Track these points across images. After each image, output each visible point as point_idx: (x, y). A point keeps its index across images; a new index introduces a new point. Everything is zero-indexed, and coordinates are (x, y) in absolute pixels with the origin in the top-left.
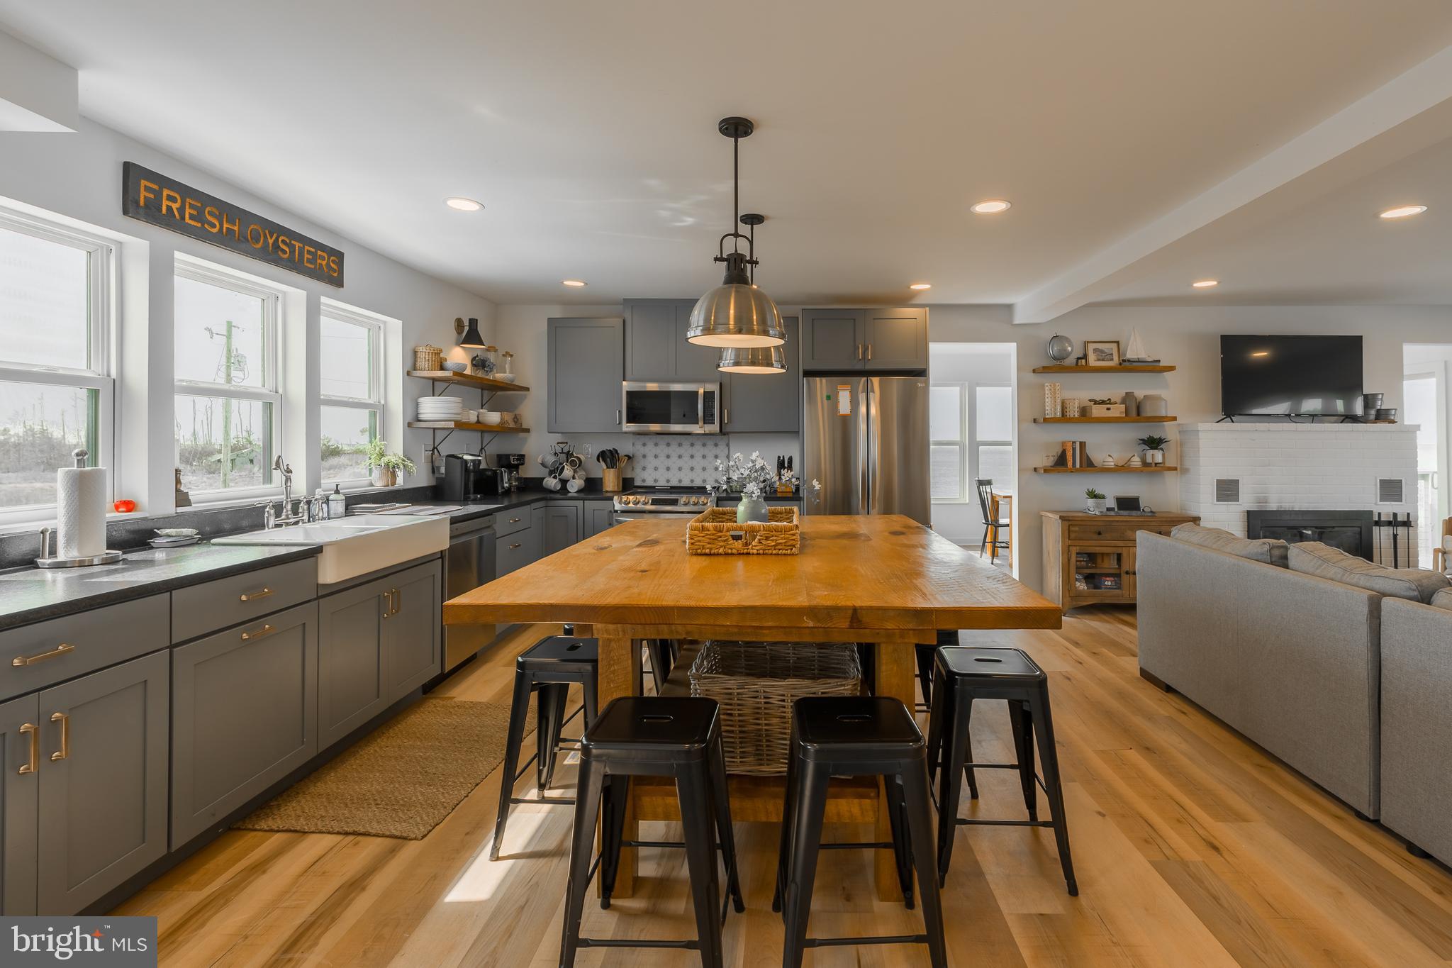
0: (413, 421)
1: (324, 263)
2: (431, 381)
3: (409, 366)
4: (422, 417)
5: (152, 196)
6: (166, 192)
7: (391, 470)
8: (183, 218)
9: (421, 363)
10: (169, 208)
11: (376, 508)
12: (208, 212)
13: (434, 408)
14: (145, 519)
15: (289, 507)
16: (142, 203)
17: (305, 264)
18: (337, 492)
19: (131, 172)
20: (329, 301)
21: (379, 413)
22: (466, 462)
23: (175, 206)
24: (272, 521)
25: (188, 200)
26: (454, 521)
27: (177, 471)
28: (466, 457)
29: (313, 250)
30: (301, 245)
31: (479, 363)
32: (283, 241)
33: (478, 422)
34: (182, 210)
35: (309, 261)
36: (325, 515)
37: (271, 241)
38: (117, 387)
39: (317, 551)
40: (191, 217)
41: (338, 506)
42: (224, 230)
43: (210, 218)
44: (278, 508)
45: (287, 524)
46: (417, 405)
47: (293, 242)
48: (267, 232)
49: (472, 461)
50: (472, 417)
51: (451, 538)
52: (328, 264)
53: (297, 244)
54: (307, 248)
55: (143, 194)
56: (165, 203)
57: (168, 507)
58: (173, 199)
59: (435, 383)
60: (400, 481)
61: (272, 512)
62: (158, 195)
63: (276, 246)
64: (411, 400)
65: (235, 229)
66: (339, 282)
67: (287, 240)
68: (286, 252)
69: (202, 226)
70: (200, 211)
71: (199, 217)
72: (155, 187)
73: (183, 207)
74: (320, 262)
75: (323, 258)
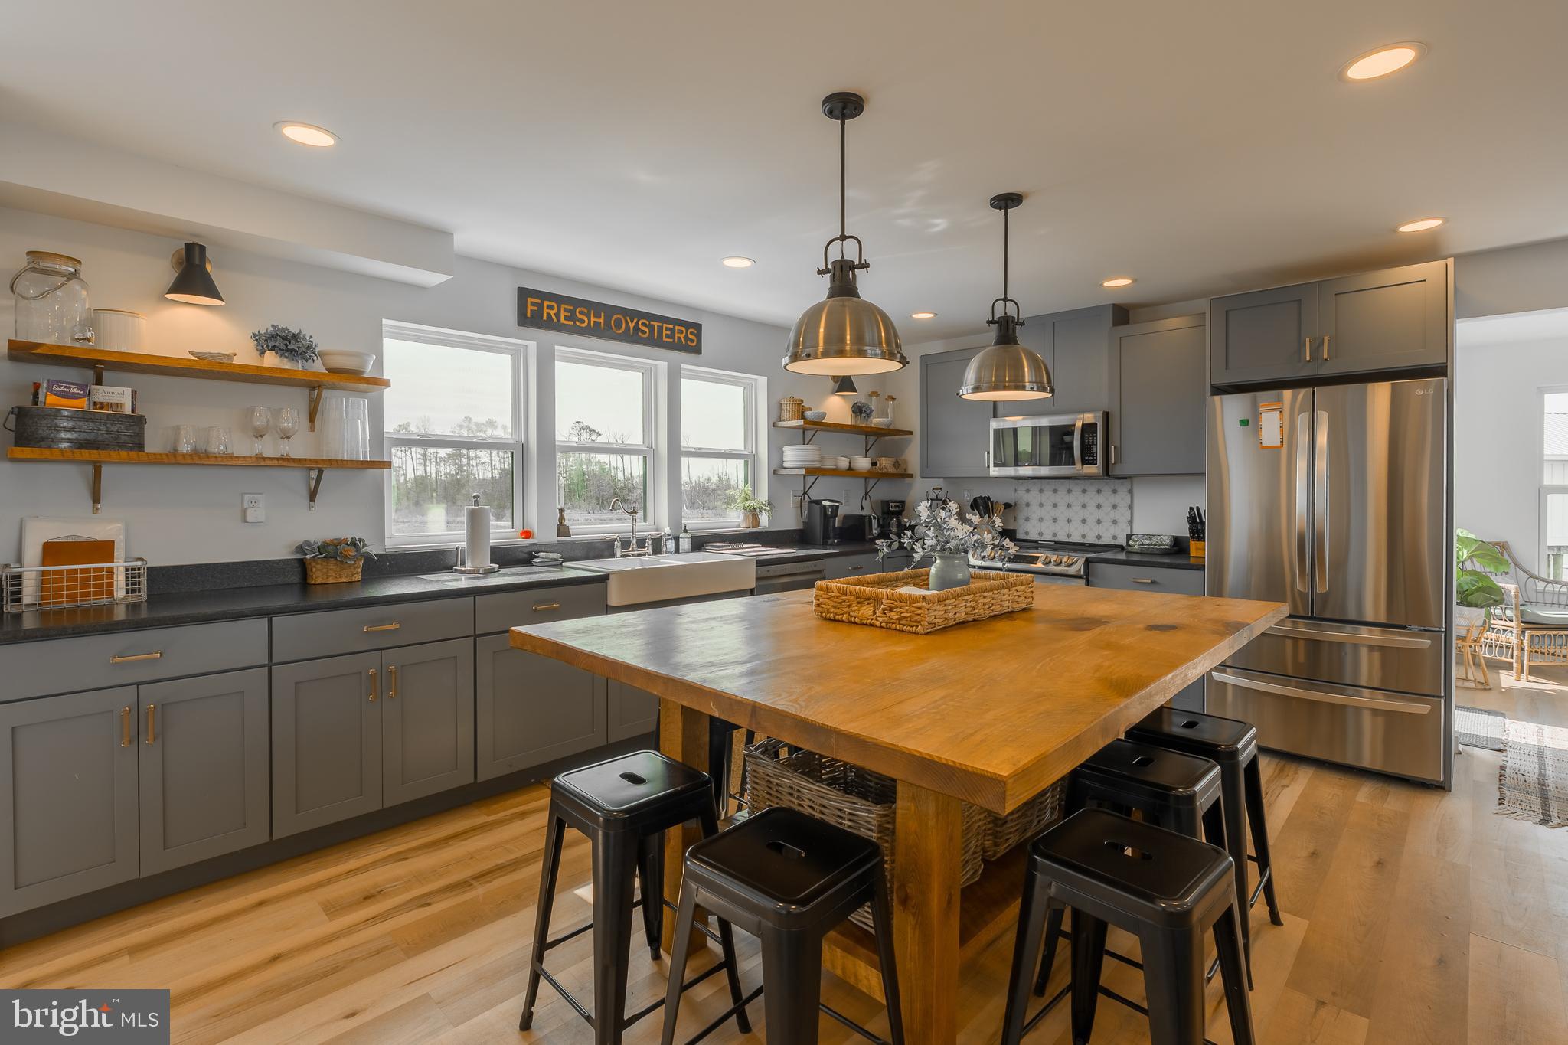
0: (777, 471)
1: (682, 336)
2: (802, 431)
3: (774, 418)
4: (786, 464)
5: (536, 308)
6: (546, 303)
7: (753, 514)
8: (559, 319)
9: (785, 415)
10: (549, 315)
11: (724, 546)
12: (579, 312)
13: (794, 456)
14: (535, 544)
15: (635, 541)
16: (529, 315)
17: (664, 339)
18: (685, 531)
19: (523, 293)
20: (688, 366)
21: (750, 460)
22: (825, 506)
23: (552, 312)
24: (619, 552)
25: (563, 306)
26: (760, 563)
27: (561, 511)
28: (824, 503)
29: (671, 326)
30: (660, 324)
31: (858, 410)
32: (643, 324)
33: (850, 469)
34: (558, 315)
35: (667, 336)
36: (673, 550)
37: (632, 326)
38: (524, 448)
39: (604, 579)
40: (566, 318)
41: (685, 544)
42: (592, 322)
43: (581, 317)
44: (626, 543)
45: (633, 555)
46: (782, 453)
47: (652, 323)
48: (628, 318)
49: (830, 506)
50: (843, 463)
51: (758, 579)
52: (686, 336)
53: (656, 324)
54: (665, 325)
55: (529, 308)
56: (545, 311)
57: (552, 537)
58: (550, 307)
59: (806, 432)
60: (763, 523)
61: (619, 544)
62: (540, 306)
63: (637, 329)
64: (776, 450)
65: (602, 320)
66: (697, 350)
67: (648, 323)
68: (646, 332)
69: (575, 323)
70: (573, 312)
71: (572, 317)
72: (539, 301)
73: (559, 310)
74: (679, 335)
75: (682, 332)
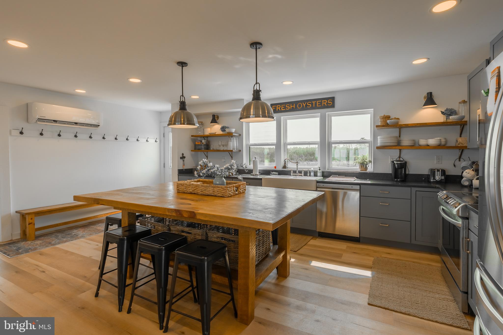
5: (275, 108)
10: (278, 109)
12: (287, 106)
15: (297, 171)
20: (329, 113)
23: (279, 108)
25: (282, 105)
29: (320, 101)
30: (316, 102)
32: (309, 103)
34: (281, 108)
35: (319, 105)
37: (304, 105)
39: (261, 179)
40: (283, 108)
42: (291, 108)
47: (312, 102)
48: (303, 103)
52: (328, 103)
53: (314, 102)
54: (318, 102)
58: (278, 107)
60: (370, 169)
63: (306, 105)
65: (294, 106)
66: (333, 106)
67: (311, 103)
68: (310, 106)
69: (286, 109)
70: (285, 107)
71: (285, 108)
72: (275, 106)
73: (281, 107)
75: (325, 102)
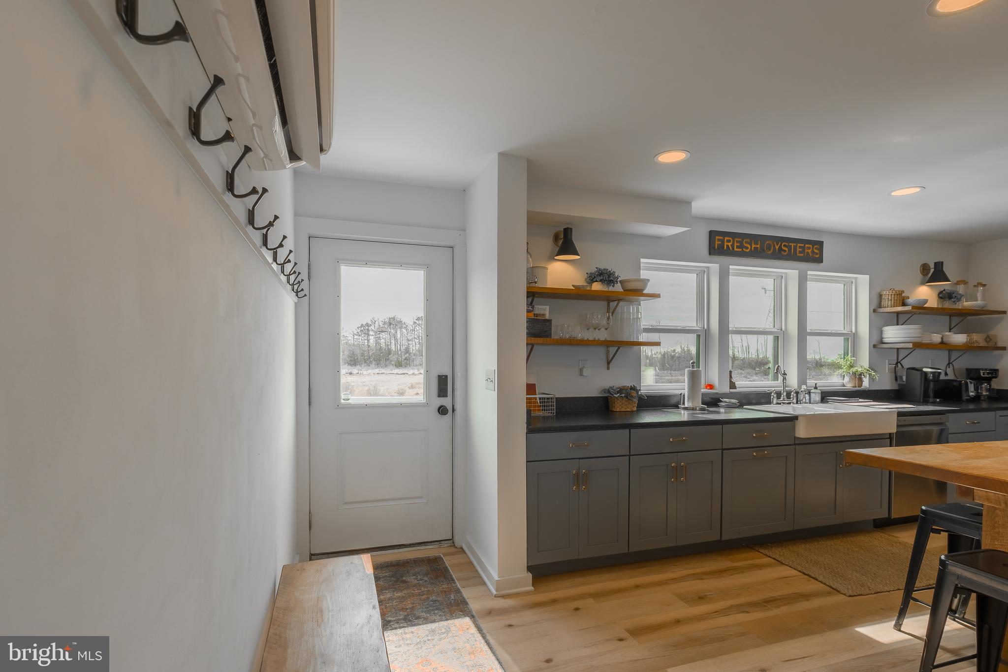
0: (878, 345)
1: (810, 251)
2: (896, 315)
3: (874, 306)
4: (885, 340)
5: (720, 243)
6: (726, 239)
7: (859, 377)
8: (733, 249)
9: (885, 302)
10: (728, 246)
11: (844, 400)
12: (745, 242)
13: (893, 334)
14: (717, 393)
15: (785, 394)
16: (716, 247)
17: (798, 255)
18: (816, 388)
19: (712, 234)
20: (813, 272)
21: (851, 340)
22: (926, 373)
23: (730, 244)
24: (775, 401)
25: (736, 239)
26: (900, 414)
27: (731, 372)
28: (925, 370)
29: (803, 245)
30: (795, 244)
31: (944, 296)
32: (784, 245)
33: (942, 343)
34: (733, 246)
35: (800, 252)
36: (808, 401)
37: (777, 247)
38: (707, 332)
39: (794, 419)
40: (738, 247)
41: (816, 397)
42: (753, 248)
43: (746, 245)
44: (779, 395)
45: (784, 403)
46: (881, 332)
47: (790, 244)
48: (775, 243)
49: (932, 372)
50: (936, 338)
51: (898, 426)
52: (813, 251)
53: (793, 245)
54: (799, 245)
55: (717, 243)
56: (726, 244)
57: (726, 389)
58: (729, 241)
59: (899, 315)
60: (866, 384)
61: (775, 396)
62: (723, 241)
63: (780, 249)
64: (876, 329)
65: (758, 246)
66: (820, 260)
67: (787, 244)
68: (786, 251)
69: (742, 250)
70: (741, 243)
71: (741, 246)
72: (722, 238)
73: (733, 243)
74: (807, 251)
75: (809, 248)
